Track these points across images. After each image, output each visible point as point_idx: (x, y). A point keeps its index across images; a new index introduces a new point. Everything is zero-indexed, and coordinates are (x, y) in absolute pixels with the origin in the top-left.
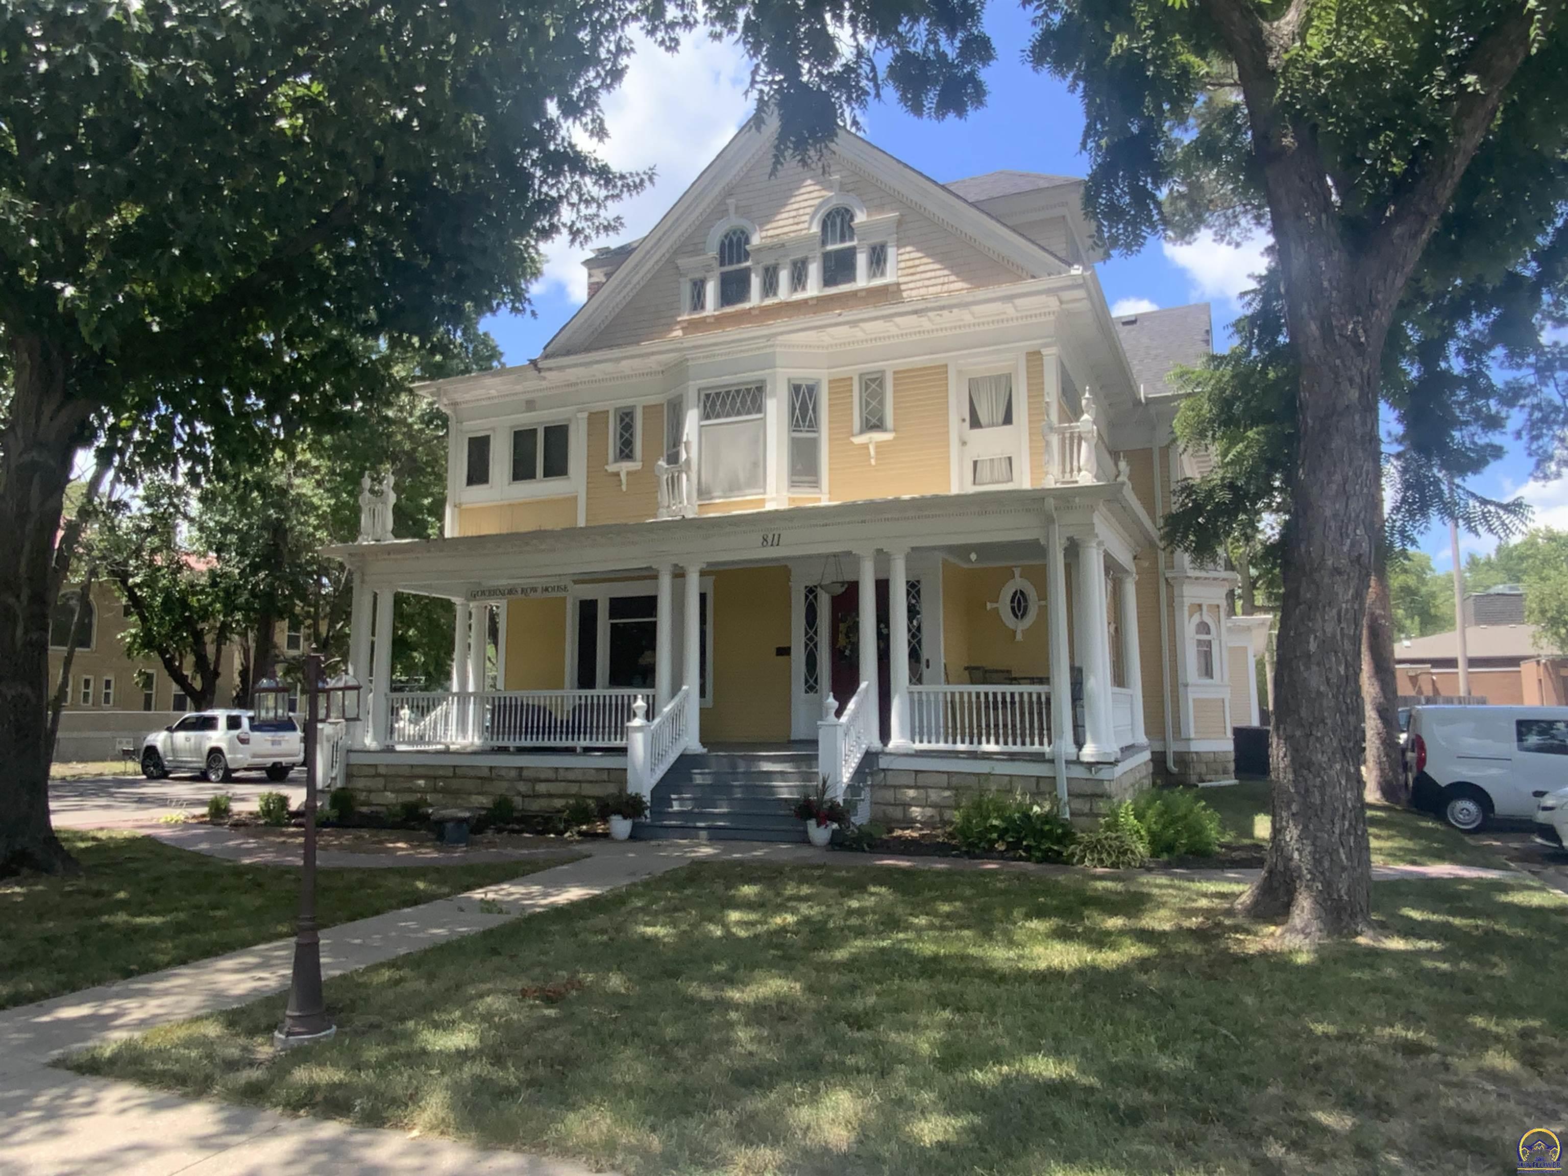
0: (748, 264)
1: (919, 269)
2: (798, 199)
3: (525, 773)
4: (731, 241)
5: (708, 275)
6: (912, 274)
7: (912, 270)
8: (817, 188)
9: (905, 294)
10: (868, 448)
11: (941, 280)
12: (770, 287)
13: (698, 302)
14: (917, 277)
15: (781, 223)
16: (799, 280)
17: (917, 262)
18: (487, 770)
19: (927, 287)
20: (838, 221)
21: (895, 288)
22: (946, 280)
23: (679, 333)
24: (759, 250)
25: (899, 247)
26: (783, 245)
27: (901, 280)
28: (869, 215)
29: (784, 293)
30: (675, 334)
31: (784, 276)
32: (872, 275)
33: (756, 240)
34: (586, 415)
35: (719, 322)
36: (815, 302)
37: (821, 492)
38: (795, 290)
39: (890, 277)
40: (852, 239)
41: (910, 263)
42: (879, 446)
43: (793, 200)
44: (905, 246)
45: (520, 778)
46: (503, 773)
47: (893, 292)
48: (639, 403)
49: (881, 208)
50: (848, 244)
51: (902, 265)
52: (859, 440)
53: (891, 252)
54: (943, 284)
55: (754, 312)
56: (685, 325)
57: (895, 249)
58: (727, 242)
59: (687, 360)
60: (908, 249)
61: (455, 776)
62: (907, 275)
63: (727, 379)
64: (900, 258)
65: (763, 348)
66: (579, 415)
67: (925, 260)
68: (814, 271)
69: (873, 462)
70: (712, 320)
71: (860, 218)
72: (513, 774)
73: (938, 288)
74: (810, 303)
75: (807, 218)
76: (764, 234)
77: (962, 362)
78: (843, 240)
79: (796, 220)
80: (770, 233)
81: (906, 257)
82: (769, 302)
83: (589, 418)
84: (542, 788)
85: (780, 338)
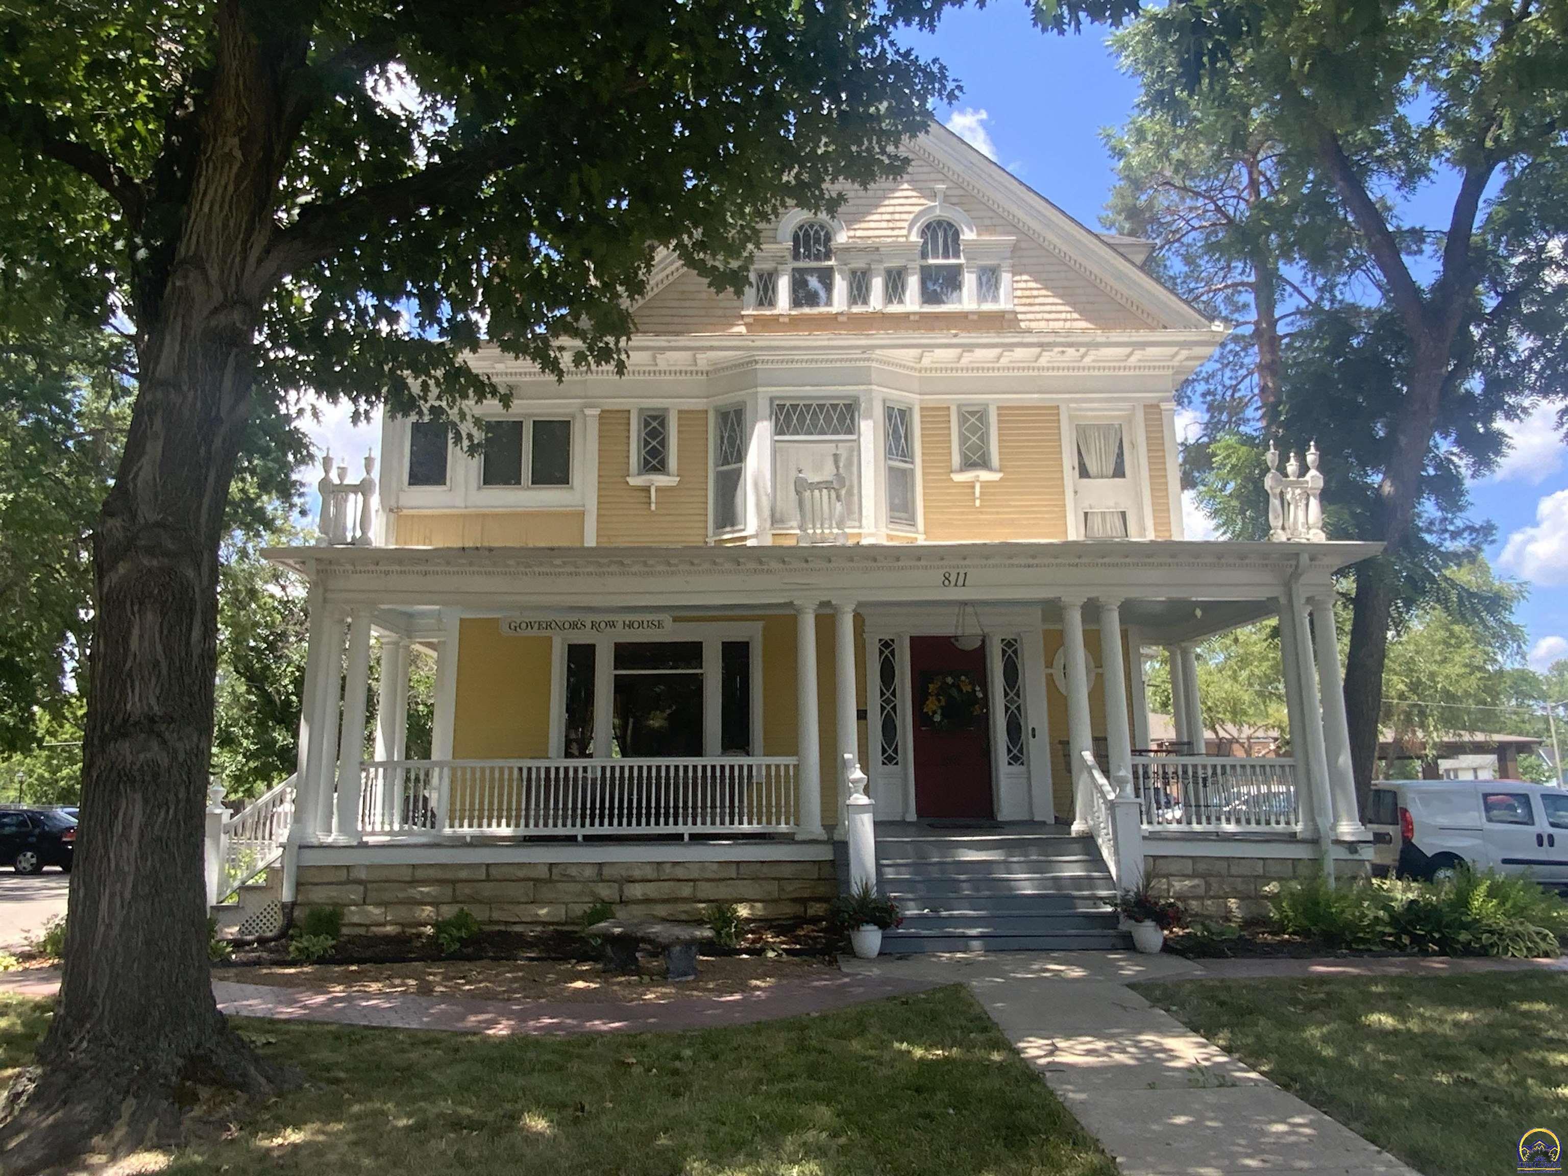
0: (832, 263)
1: (1037, 301)
2: (892, 202)
3: (606, 872)
4: (807, 234)
5: (780, 267)
6: (1030, 305)
7: (1028, 301)
8: (914, 194)
9: (1023, 325)
10: (973, 487)
11: (1063, 316)
12: (859, 291)
13: (767, 297)
14: (1037, 308)
15: (872, 225)
16: (895, 288)
17: (1035, 293)
18: (546, 869)
19: (1048, 320)
20: (940, 234)
21: (1011, 316)
22: (1069, 316)
23: (742, 329)
24: (846, 249)
25: (1014, 274)
26: (877, 249)
27: (1018, 309)
28: (979, 234)
29: (876, 300)
30: (736, 329)
31: (877, 284)
32: (982, 298)
33: (842, 238)
34: (596, 412)
35: (795, 323)
36: (917, 318)
37: (917, 532)
38: (890, 301)
39: (1003, 304)
40: (957, 255)
41: (1028, 293)
42: (985, 485)
43: (887, 202)
44: (1021, 274)
45: (601, 879)
46: (573, 872)
47: (1010, 321)
48: (673, 406)
49: (990, 228)
50: (952, 261)
51: (1019, 293)
52: (958, 477)
53: (1006, 278)
54: (1065, 320)
55: (840, 319)
56: (751, 320)
57: (1010, 275)
58: (801, 234)
59: (756, 362)
60: (1025, 277)
61: (488, 879)
62: (1025, 305)
63: (808, 390)
64: (1016, 286)
65: (856, 360)
66: (588, 412)
67: (1044, 292)
68: (913, 283)
69: (978, 503)
70: (787, 320)
71: (968, 235)
72: (589, 872)
73: (1061, 324)
74: (912, 317)
75: (906, 225)
76: (852, 233)
77: (1073, 405)
78: (946, 255)
79: (891, 225)
80: (859, 233)
81: (1023, 285)
82: (856, 309)
83: (601, 417)
84: (636, 891)
85: (878, 351)
